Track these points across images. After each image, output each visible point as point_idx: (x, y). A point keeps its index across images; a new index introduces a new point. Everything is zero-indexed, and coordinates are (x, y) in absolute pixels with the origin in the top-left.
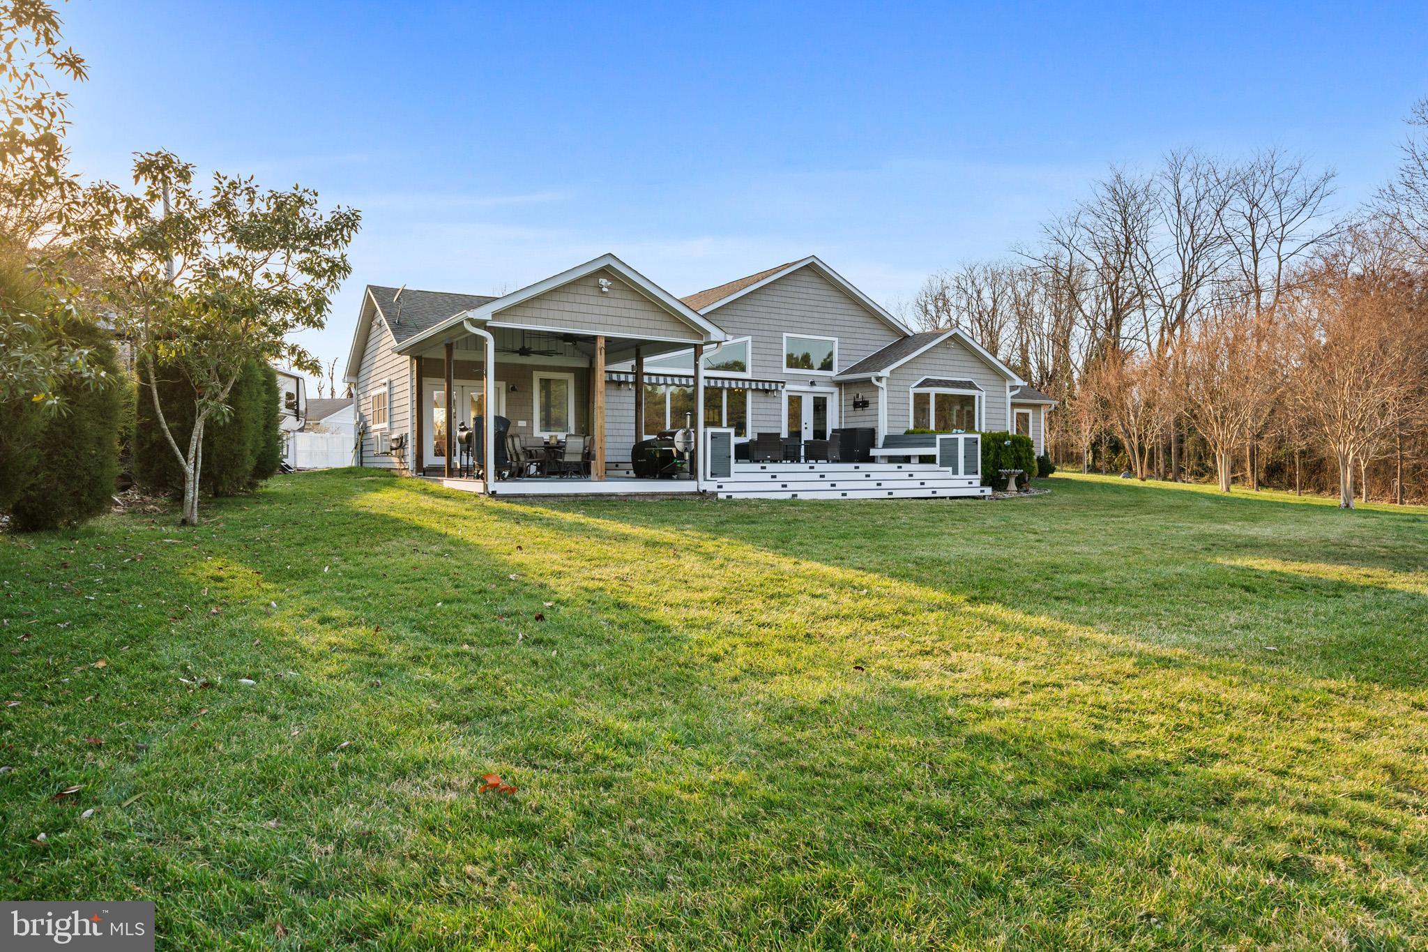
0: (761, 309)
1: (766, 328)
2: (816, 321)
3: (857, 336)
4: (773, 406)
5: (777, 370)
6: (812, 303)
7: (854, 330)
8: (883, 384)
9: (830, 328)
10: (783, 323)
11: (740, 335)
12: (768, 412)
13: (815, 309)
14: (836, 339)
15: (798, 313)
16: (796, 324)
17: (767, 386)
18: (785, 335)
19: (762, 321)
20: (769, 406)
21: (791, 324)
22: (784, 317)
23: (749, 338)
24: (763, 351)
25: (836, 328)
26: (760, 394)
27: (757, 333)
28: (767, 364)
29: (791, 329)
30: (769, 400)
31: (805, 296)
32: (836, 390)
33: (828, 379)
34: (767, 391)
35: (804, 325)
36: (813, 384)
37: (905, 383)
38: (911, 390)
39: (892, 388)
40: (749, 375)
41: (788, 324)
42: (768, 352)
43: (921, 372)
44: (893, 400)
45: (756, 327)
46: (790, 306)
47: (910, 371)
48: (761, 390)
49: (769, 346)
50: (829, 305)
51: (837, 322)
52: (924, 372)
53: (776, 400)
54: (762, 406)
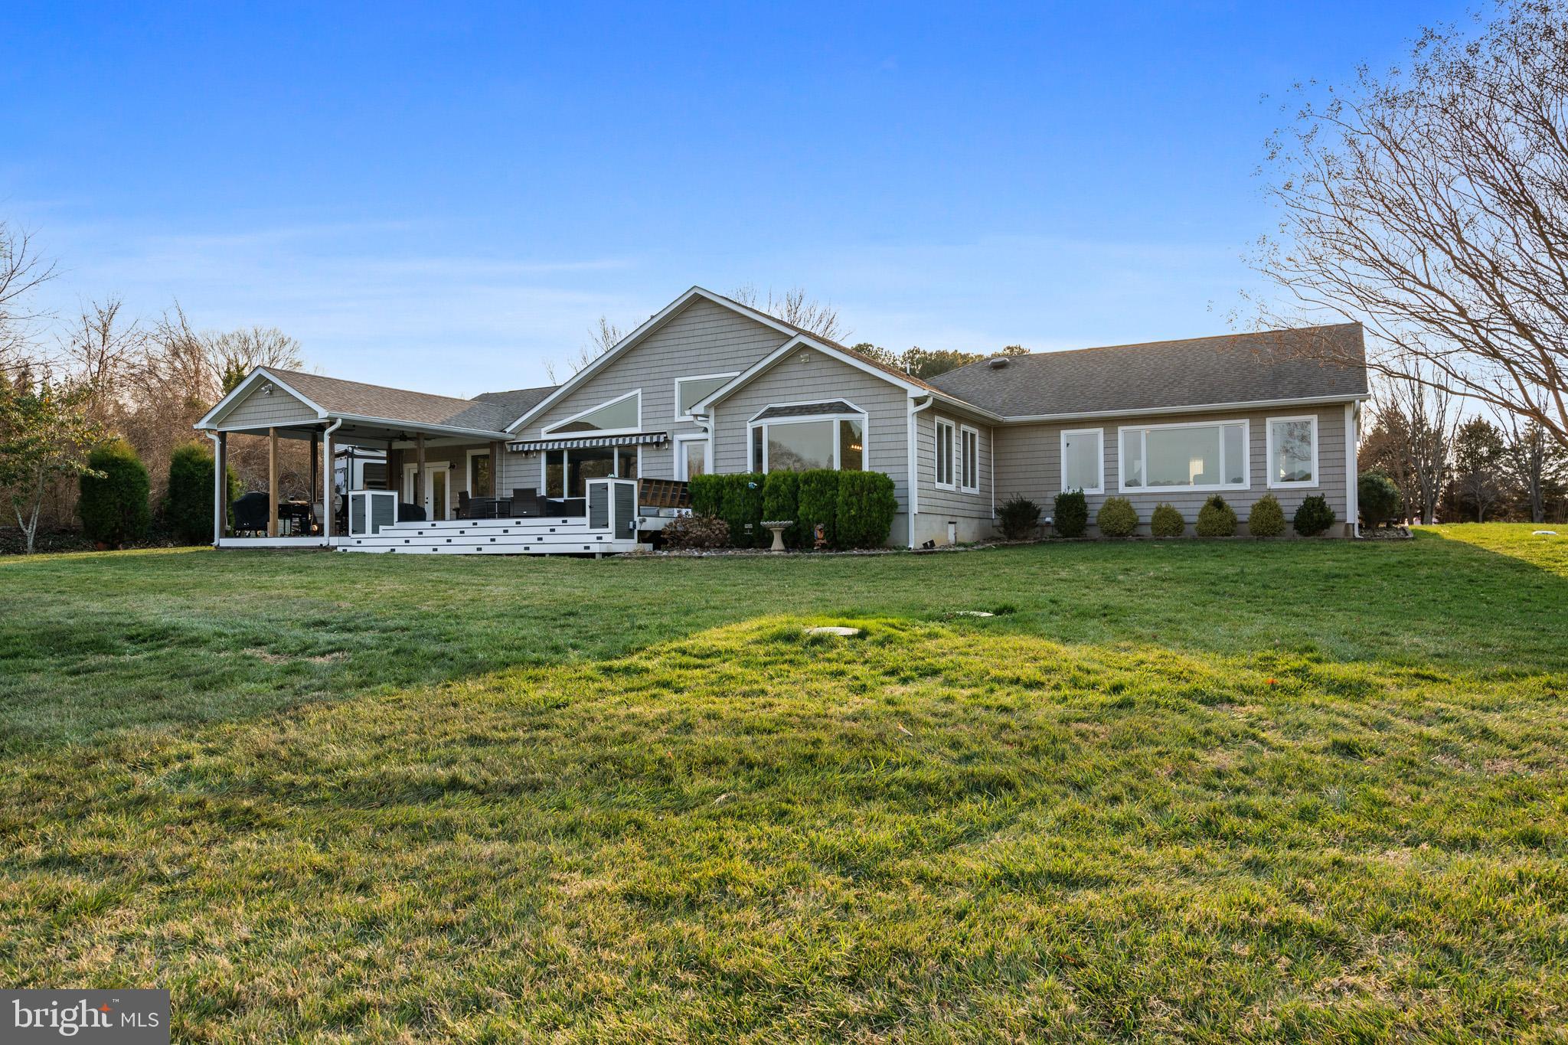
0: (652, 357)
1: (657, 376)
2: (714, 357)
4: (665, 460)
5: (669, 420)
6: (710, 338)
8: (711, 423)
9: (731, 362)
10: (676, 368)
11: (631, 389)
12: (659, 466)
13: (712, 344)
15: (693, 353)
16: (690, 366)
17: (655, 439)
18: (677, 380)
19: (654, 370)
20: (660, 460)
21: (685, 366)
22: (677, 361)
23: (640, 391)
24: (654, 402)
26: (651, 448)
27: (644, 384)
28: (658, 415)
29: (684, 372)
31: (700, 332)
34: (658, 444)
35: (700, 365)
37: (741, 417)
38: (748, 425)
39: (724, 426)
40: (638, 430)
41: (680, 367)
42: (659, 402)
43: (765, 400)
44: (723, 441)
45: (647, 377)
46: (685, 347)
47: (748, 402)
48: (651, 444)
49: (661, 395)
50: (730, 335)
51: (740, 354)
52: (770, 399)
53: (668, 453)
54: (653, 460)
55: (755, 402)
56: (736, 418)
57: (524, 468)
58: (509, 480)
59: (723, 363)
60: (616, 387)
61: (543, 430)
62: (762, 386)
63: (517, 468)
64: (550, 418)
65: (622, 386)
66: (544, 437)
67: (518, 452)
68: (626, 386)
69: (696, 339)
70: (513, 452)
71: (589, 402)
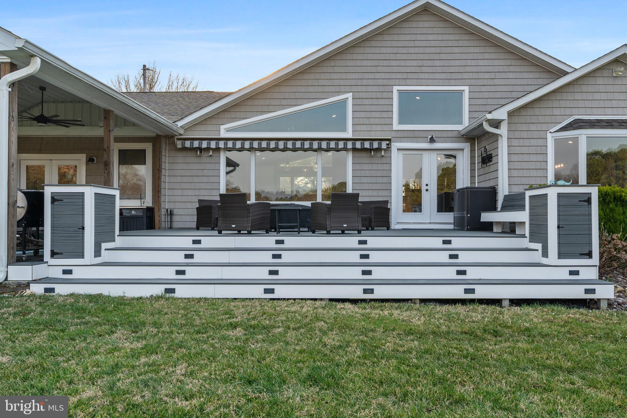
1: (371, 82)
2: (439, 69)
3: (496, 82)
4: (380, 167)
5: (386, 128)
6: (432, 50)
7: (492, 76)
8: (503, 131)
9: (459, 76)
10: (393, 76)
11: (339, 93)
12: (373, 173)
13: (437, 57)
14: (466, 89)
15: (415, 63)
16: (410, 76)
17: (367, 145)
18: (395, 89)
19: (366, 76)
20: (375, 167)
21: (405, 76)
22: (395, 69)
23: (350, 95)
24: (367, 108)
25: (466, 76)
26: (364, 154)
27: (355, 89)
28: (372, 121)
29: (404, 81)
30: (375, 160)
31: (422, 44)
32: (466, 146)
33: (454, 134)
34: (370, 150)
35: (422, 76)
36: (432, 140)
37: (544, 127)
38: (549, 136)
39: (517, 135)
40: (349, 134)
41: (399, 76)
42: (373, 108)
43: (568, 111)
44: (517, 150)
45: (359, 82)
46: (404, 57)
47: (548, 112)
48: (363, 150)
49: (375, 102)
50: (456, 50)
51: (468, 69)
52: (574, 111)
53: (384, 160)
54: (365, 167)
55: (557, 112)
56: (533, 127)
57: (195, 166)
58: (173, 179)
59: (449, 76)
60: (320, 89)
61: (223, 127)
62: (565, 96)
63: (185, 166)
64: (233, 115)
65: (326, 89)
66: (223, 135)
67: (192, 149)
68: (332, 89)
69: (417, 50)
70: (184, 149)
71: (284, 102)
